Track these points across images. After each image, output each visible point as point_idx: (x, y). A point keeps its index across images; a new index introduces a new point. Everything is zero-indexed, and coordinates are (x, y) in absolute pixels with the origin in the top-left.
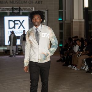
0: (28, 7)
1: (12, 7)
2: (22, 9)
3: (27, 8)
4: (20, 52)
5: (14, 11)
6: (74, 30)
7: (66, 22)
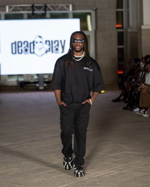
0: (61, 5)
1: (31, 5)
2: (50, 8)
3: (58, 6)
4: (48, 86)
5: (35, 12)
6: (143, 45)
7: (129, 30)
